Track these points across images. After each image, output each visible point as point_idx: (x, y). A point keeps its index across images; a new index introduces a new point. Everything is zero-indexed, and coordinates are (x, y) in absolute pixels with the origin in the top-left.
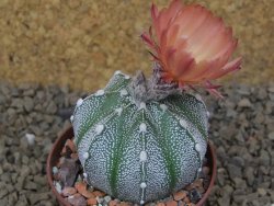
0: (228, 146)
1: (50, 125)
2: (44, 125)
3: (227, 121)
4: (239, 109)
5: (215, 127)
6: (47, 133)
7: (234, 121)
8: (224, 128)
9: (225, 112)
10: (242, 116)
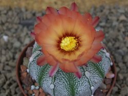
0: (113, 42)
1: (16, 30)
2: (13, 30)
3: (113, 28)
4: (119, 21)
5: (106, 31)
6: (14, 35)
7: (116, 28)
8: (111, 32)
9: (112, 23)
10: (121, 25)
